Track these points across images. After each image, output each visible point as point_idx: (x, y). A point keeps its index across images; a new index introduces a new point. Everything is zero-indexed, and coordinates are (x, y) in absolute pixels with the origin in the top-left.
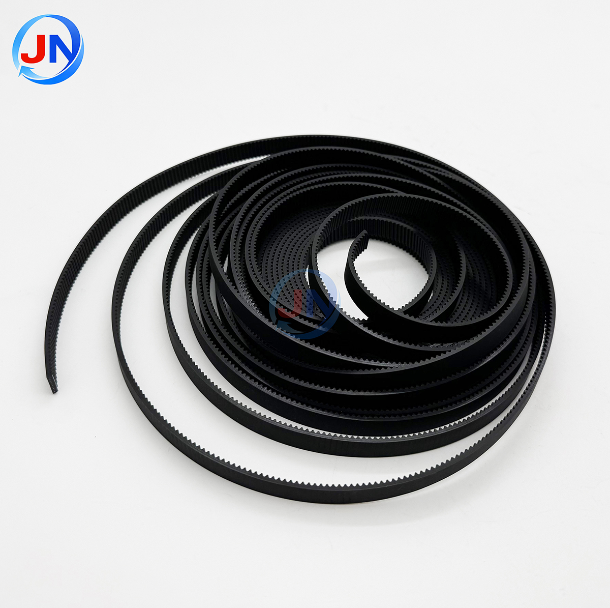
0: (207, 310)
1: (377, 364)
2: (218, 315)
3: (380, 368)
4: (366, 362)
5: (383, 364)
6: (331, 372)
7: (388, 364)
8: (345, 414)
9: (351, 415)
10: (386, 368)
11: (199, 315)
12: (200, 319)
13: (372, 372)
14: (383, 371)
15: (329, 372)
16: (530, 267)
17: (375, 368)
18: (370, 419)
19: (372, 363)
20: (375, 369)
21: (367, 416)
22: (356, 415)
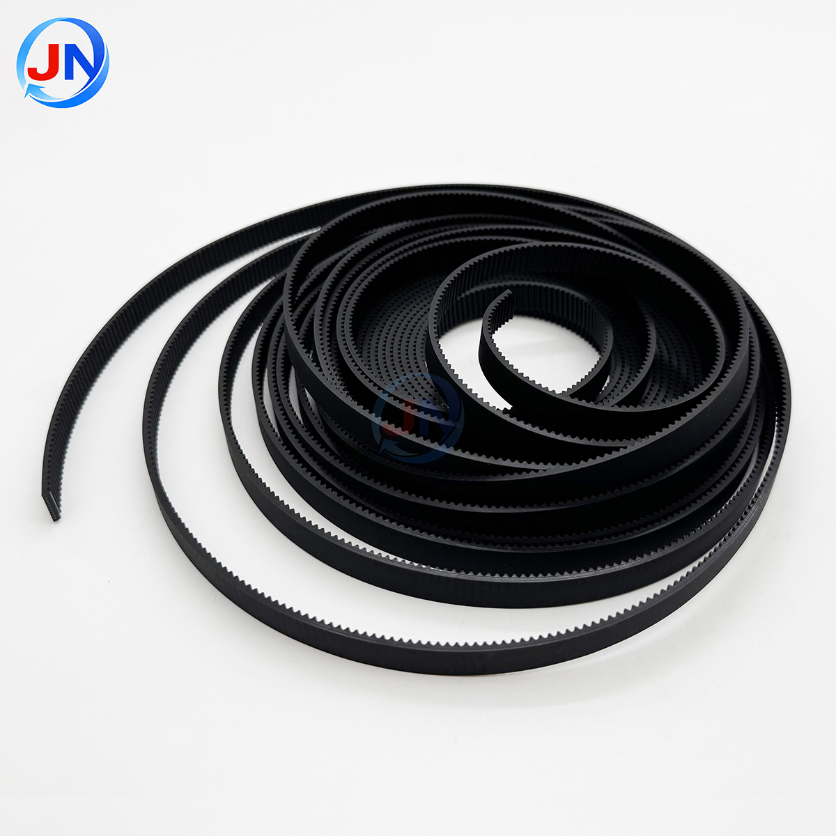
0: (285, 414)
1: (524, 465)
2: (300, 418)
3: (528, 471)
4: (508, 463)
5: (533, 466)
6: (456, 479)
7: (541, 466)
8: (478, 543)
9: (486, 544)
10: (537, 471)
11: (273, 421)
12: (275, 426)
13: (516, 477)
14: (532, 475)
15: (452, 479)
16: (751, 335)
17: (520, 471)
18: (515, 549)
19: (516, 464)
20: (520, 473)
21: (511, 545)
22: (494, 544)
